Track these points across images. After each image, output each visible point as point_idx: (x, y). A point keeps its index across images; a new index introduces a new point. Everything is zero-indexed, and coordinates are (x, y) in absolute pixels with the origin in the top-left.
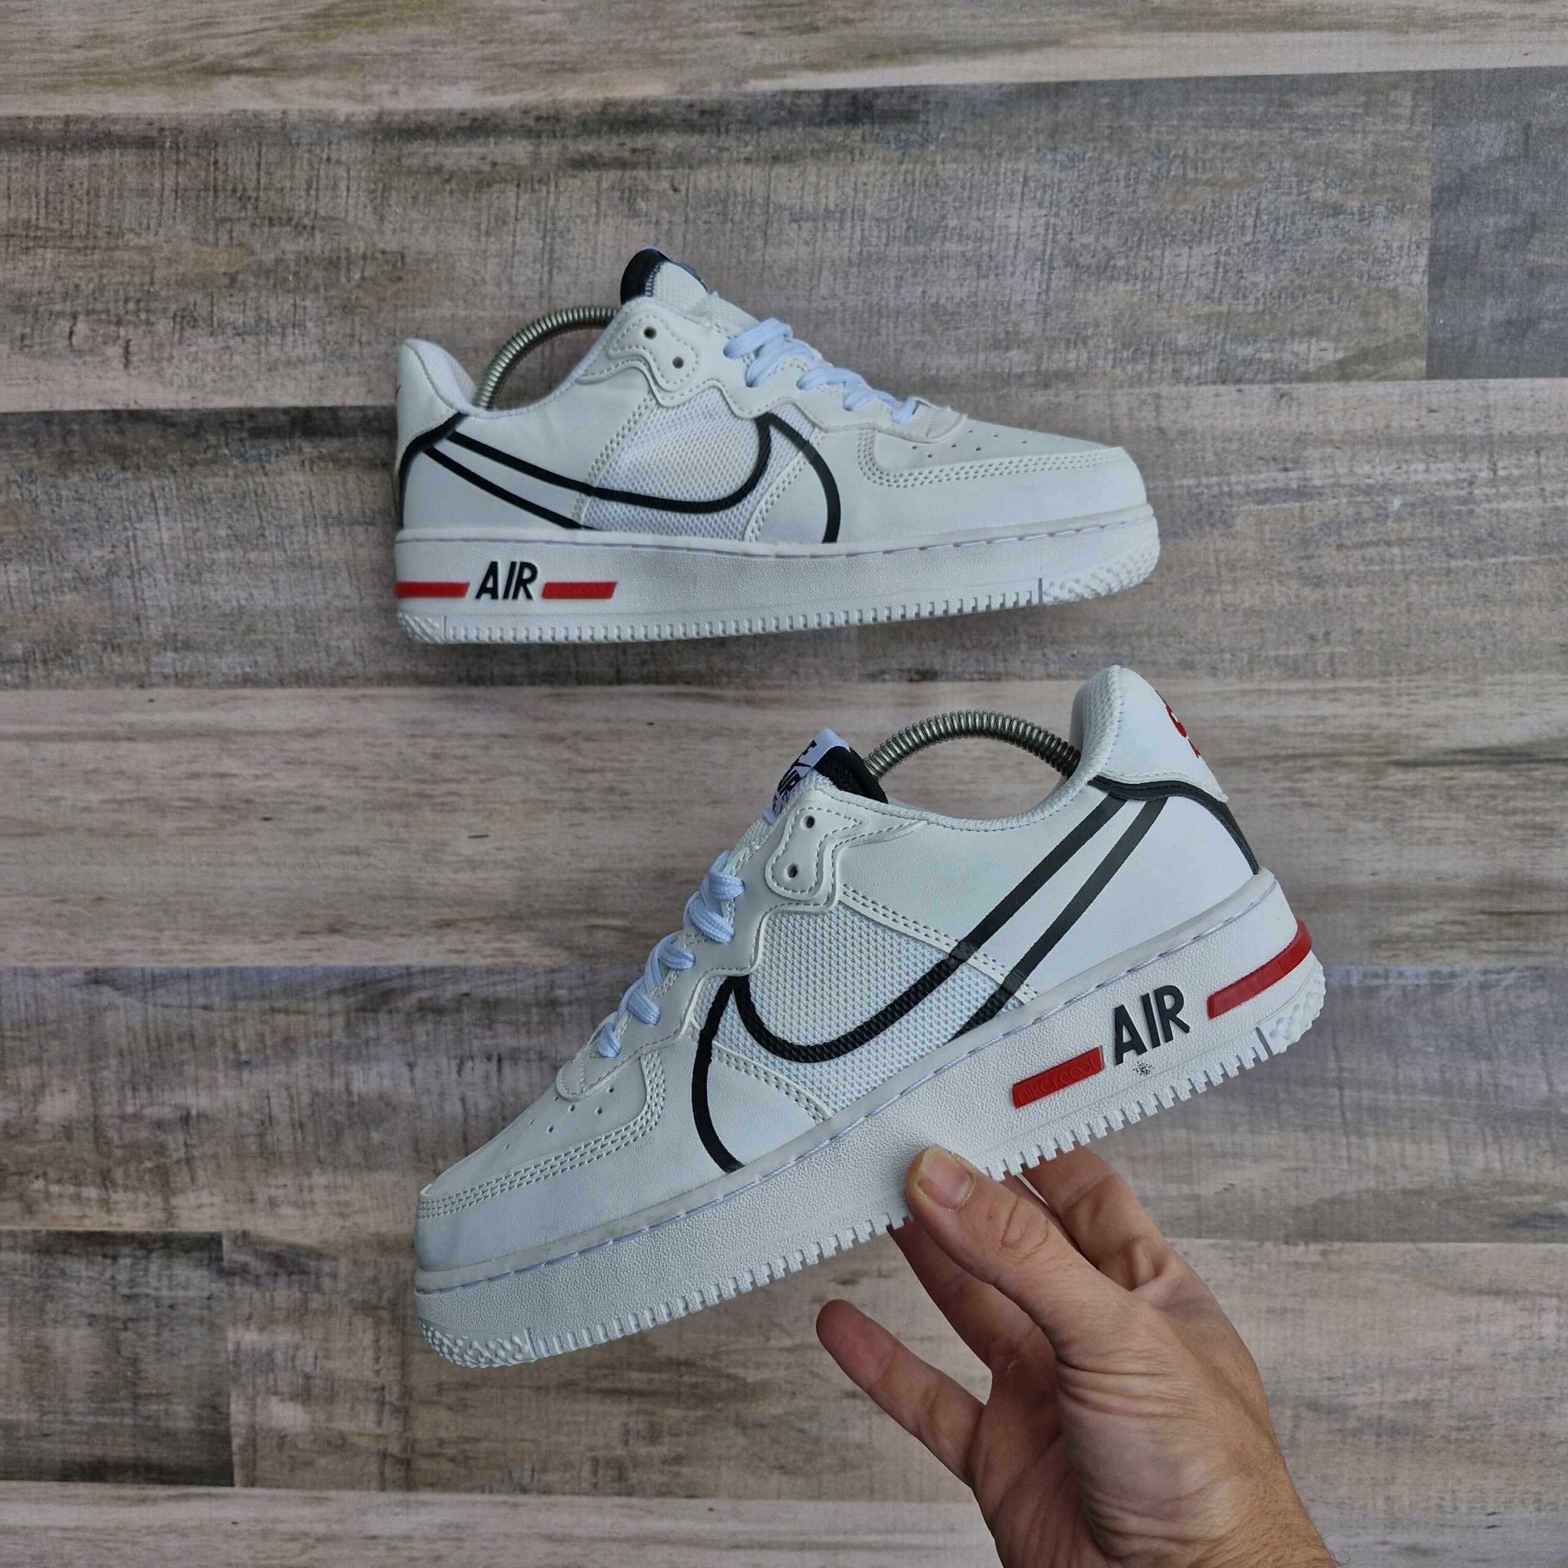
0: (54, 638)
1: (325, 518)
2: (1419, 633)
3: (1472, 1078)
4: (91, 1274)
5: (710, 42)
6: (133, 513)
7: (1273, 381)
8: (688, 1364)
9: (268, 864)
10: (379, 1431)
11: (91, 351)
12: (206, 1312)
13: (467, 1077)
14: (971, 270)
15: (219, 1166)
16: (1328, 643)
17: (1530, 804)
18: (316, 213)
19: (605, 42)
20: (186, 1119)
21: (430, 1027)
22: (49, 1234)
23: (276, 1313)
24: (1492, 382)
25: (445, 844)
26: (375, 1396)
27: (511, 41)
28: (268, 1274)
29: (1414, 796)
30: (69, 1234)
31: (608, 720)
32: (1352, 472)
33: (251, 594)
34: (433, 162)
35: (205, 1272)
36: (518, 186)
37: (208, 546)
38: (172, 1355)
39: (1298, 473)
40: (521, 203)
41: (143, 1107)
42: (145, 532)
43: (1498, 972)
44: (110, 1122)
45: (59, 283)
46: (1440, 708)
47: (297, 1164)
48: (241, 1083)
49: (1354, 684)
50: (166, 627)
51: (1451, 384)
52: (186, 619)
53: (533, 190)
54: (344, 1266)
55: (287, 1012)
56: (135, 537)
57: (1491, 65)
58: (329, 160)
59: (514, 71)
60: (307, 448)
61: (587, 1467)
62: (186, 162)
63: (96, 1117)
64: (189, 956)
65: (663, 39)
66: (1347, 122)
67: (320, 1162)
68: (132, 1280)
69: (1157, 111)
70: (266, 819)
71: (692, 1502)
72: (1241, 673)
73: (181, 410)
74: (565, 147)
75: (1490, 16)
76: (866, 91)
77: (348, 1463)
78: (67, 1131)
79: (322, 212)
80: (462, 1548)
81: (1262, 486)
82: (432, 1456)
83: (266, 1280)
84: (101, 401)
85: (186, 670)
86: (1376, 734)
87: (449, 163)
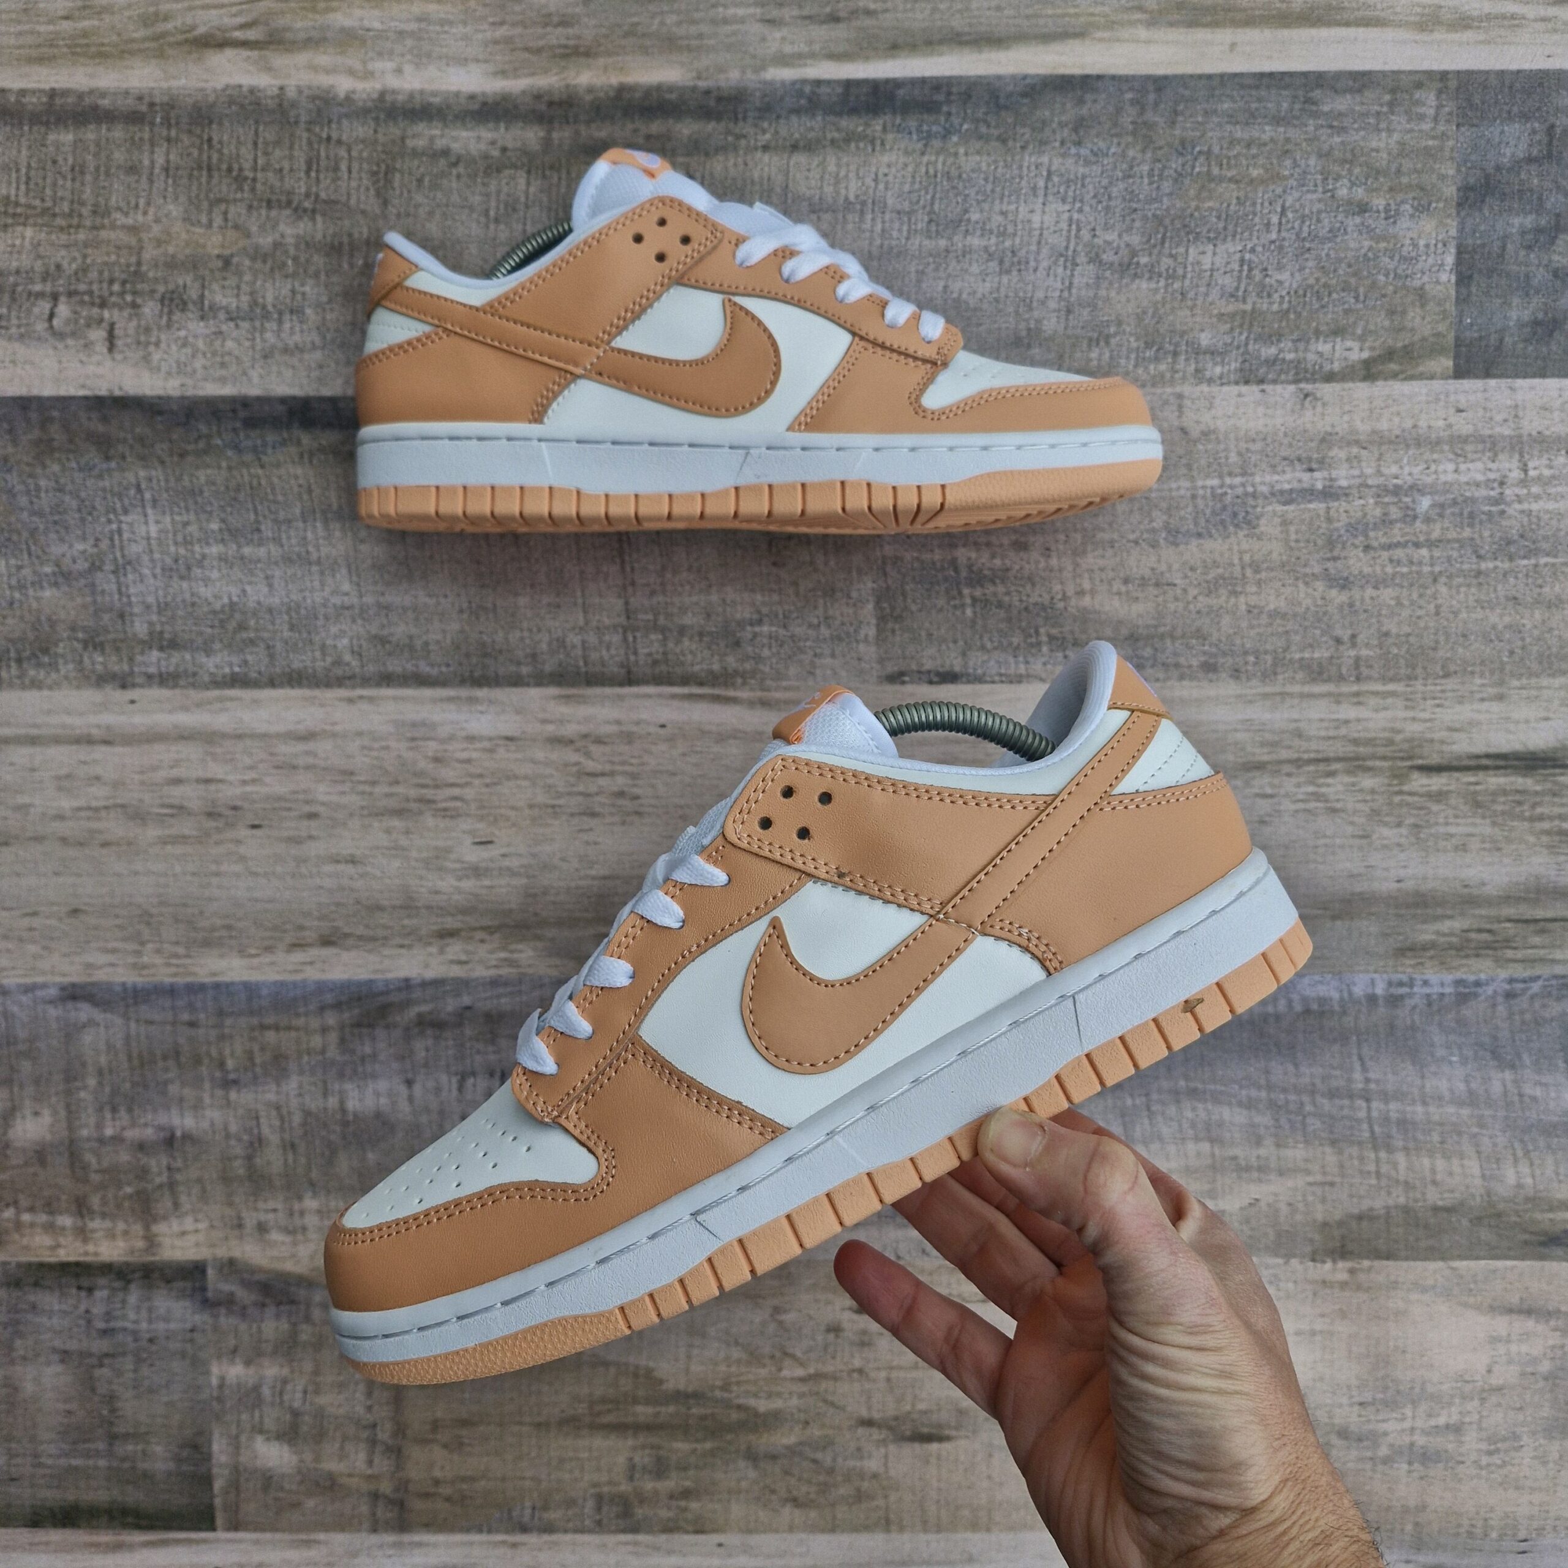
0: (31, 636)
1: (324, 512)
2: (1447, 635)
3: (1496, 1088)
4: (64, 1307)
5: (728, 29)
6: (118, 506)
7: (1296, 381)
8: (697, 1396)
11: (73, 334)
12: (188, 1346)
14: (994, 265)
15: (204, 1191)
16: (1354, 645)
17: (1557, 810)
18: (317, 196)
19: (619, 26)
20: (170, 1141)
21: (430, 1042)
22: (19, 1265)
24: (1520, 382)
25: (448, 850)
27: (523, 24)
28: (255, 1304)
29: (1439, 802)
30: (41, 1265)
31: (618, 722)
32: (1379, 473)
33: (244, 591)
34: (440, 144)
35: (187, 1303)
36: (529, 172)
37: (199, 541)
39: (1325, 474)
40: (532, 190)
41: (123, 1129)
42: (131, 524)
43: (1524, 981)
44: (87, 1146)
45: (39, 262)
46: (1464, 712)
48: (229, 1103)
49: (1379, 687)
50: (151, 624)
51: (1477, 384)
52: (173, 617)
53: (544, 177)
55: (277, 1028)
56: (120, 531)
57: (1514, 67)
58: (329, 139)
59: (527, 55)
60: (306, 439)
61: (590, 1504)
62: (177, 140)
63: (72, 1141)
64: (173, 970)
65: (679, 23)
66: (1372, 121)
67: (312, 1184)
68: (108, 1313)
69: (1181, 107)
70: (254, 827)
71: (701, 1538)
72: (1267, 676)
73: (169, 398)
74: (577, 133)
75: (1513, 17)
76: (887, 81)
78: (40, 1155)
79: (323, 195)
81: (1287, 487)
82: (427, 1495)
84: (83, 386)
85: (171, 669)
86: (1398, 738)
87: (456, 146)
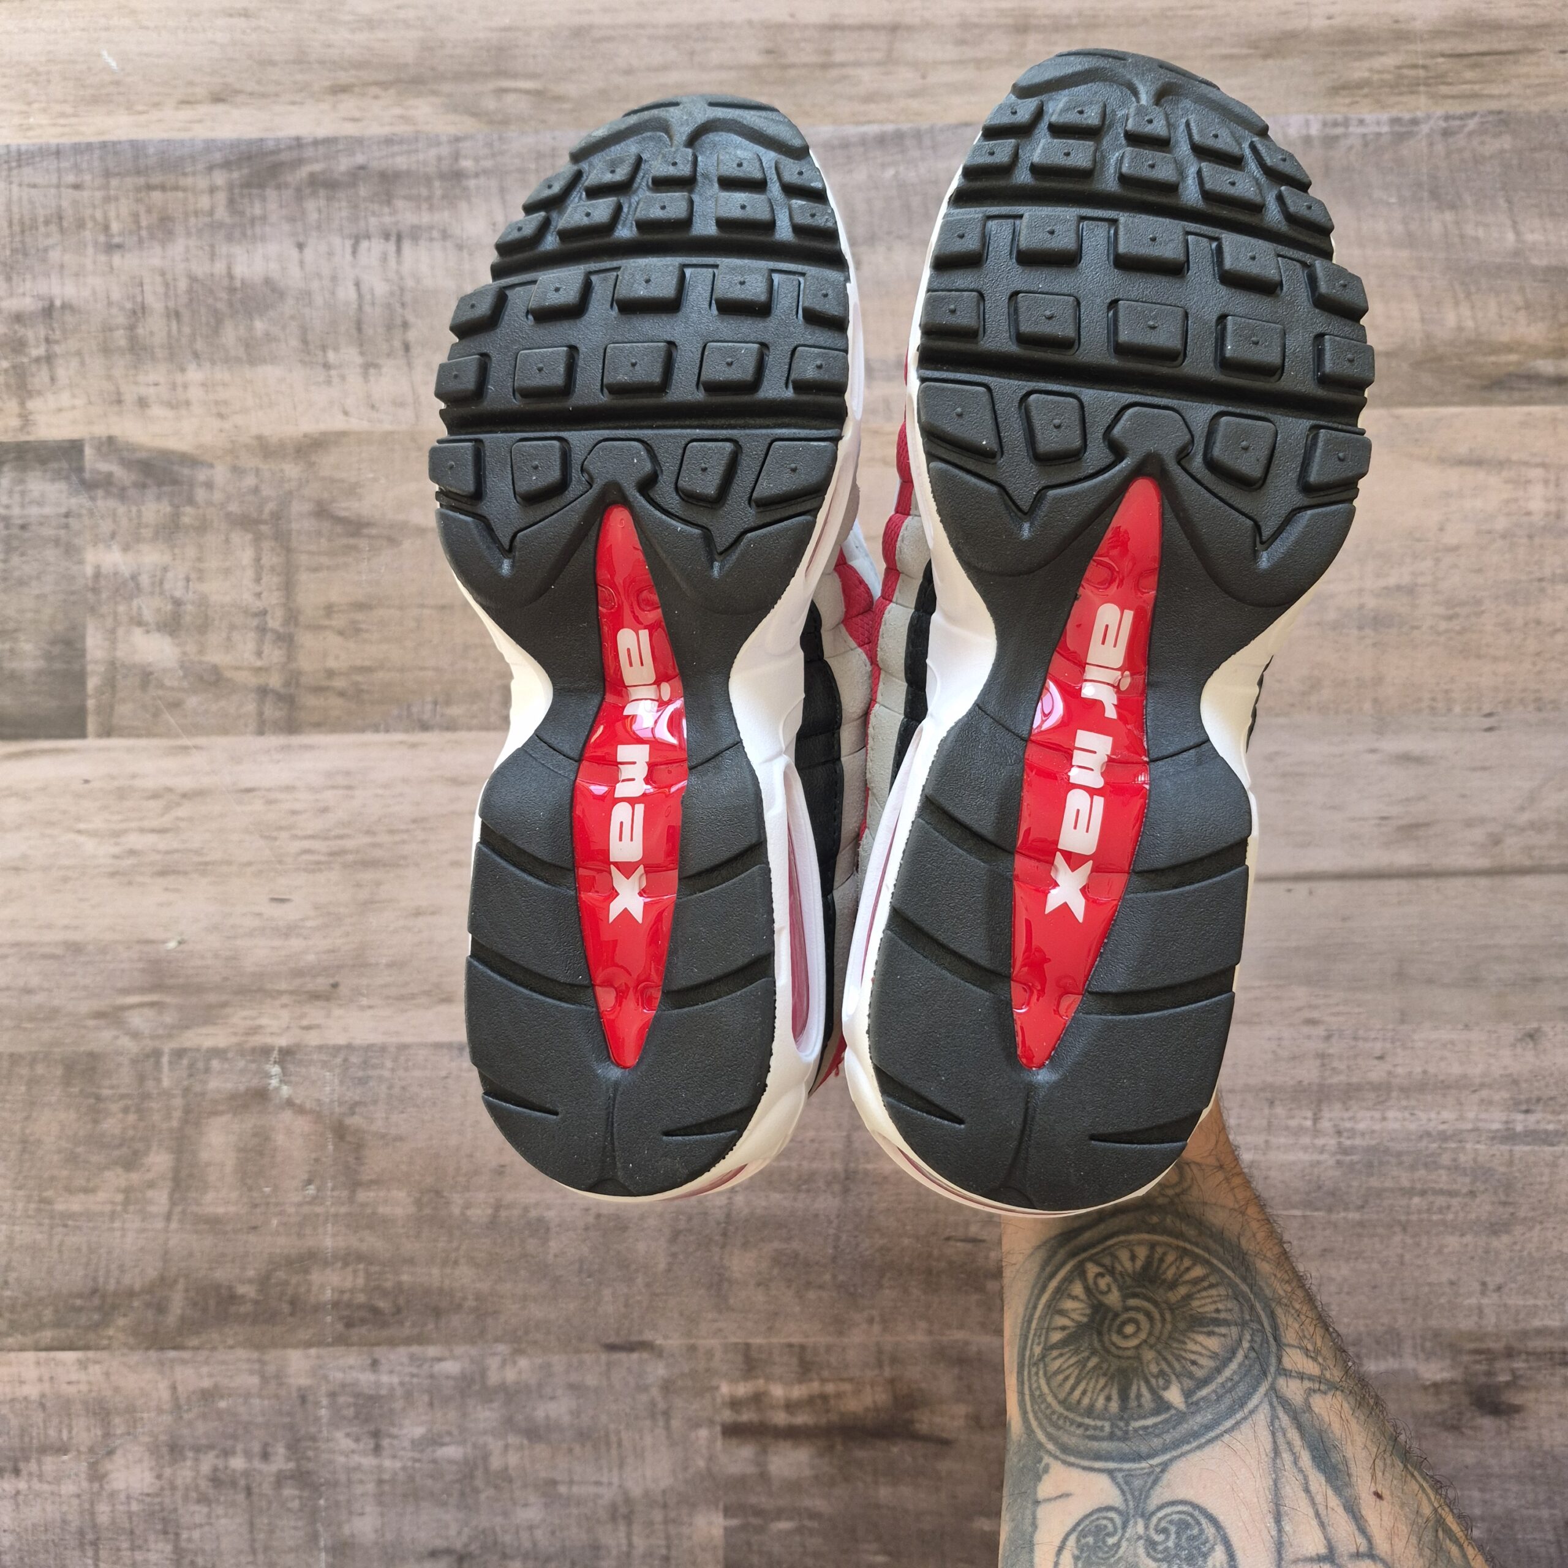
9: (147, 28)
10: (259, 663)
13: (363, 258)
23: (143, 531)
26: (255, 622)
38: (22, 583)
47: (172, 357)
54: (220, 474)
77: (223, 703)
80: (353, 797)
83: (132, 492)
